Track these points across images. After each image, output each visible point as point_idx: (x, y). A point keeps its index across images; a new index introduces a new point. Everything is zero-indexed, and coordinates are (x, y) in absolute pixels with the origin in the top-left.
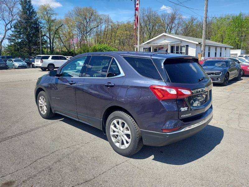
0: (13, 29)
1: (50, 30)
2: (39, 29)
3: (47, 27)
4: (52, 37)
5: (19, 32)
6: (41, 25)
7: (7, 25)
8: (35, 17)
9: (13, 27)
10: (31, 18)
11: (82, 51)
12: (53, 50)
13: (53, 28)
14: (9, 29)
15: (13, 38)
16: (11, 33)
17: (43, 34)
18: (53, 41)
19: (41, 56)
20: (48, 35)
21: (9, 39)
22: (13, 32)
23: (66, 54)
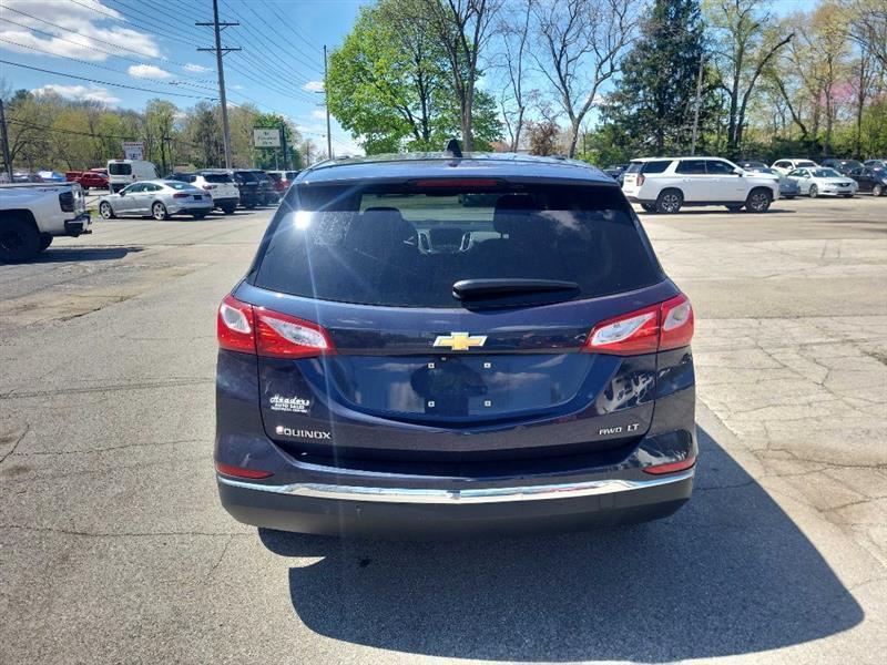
0: (619, 75)
1: (738, 63)
2: (699, 64)
3: (730, 53)
4: (743, 87)
5: (635, 81)
6: (709, 47)
7: (603, 62)
8: (692, 23)
9: (617, 67)
10: (678, 28)
11: (864, 135)
12: (739, 139)
13: (754, 53)
14: (605, 77)
15: (617, 104)
16: (612, 88)
17: (712, 79)
18: (744, 104)
19: (641, 163)
20: (730, 82)
21: (603, 108)
22: (617, 82)
23: (788, 149)
